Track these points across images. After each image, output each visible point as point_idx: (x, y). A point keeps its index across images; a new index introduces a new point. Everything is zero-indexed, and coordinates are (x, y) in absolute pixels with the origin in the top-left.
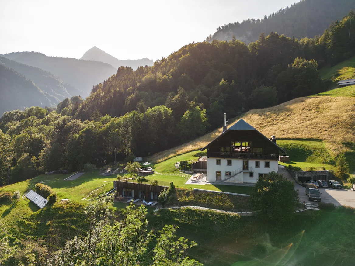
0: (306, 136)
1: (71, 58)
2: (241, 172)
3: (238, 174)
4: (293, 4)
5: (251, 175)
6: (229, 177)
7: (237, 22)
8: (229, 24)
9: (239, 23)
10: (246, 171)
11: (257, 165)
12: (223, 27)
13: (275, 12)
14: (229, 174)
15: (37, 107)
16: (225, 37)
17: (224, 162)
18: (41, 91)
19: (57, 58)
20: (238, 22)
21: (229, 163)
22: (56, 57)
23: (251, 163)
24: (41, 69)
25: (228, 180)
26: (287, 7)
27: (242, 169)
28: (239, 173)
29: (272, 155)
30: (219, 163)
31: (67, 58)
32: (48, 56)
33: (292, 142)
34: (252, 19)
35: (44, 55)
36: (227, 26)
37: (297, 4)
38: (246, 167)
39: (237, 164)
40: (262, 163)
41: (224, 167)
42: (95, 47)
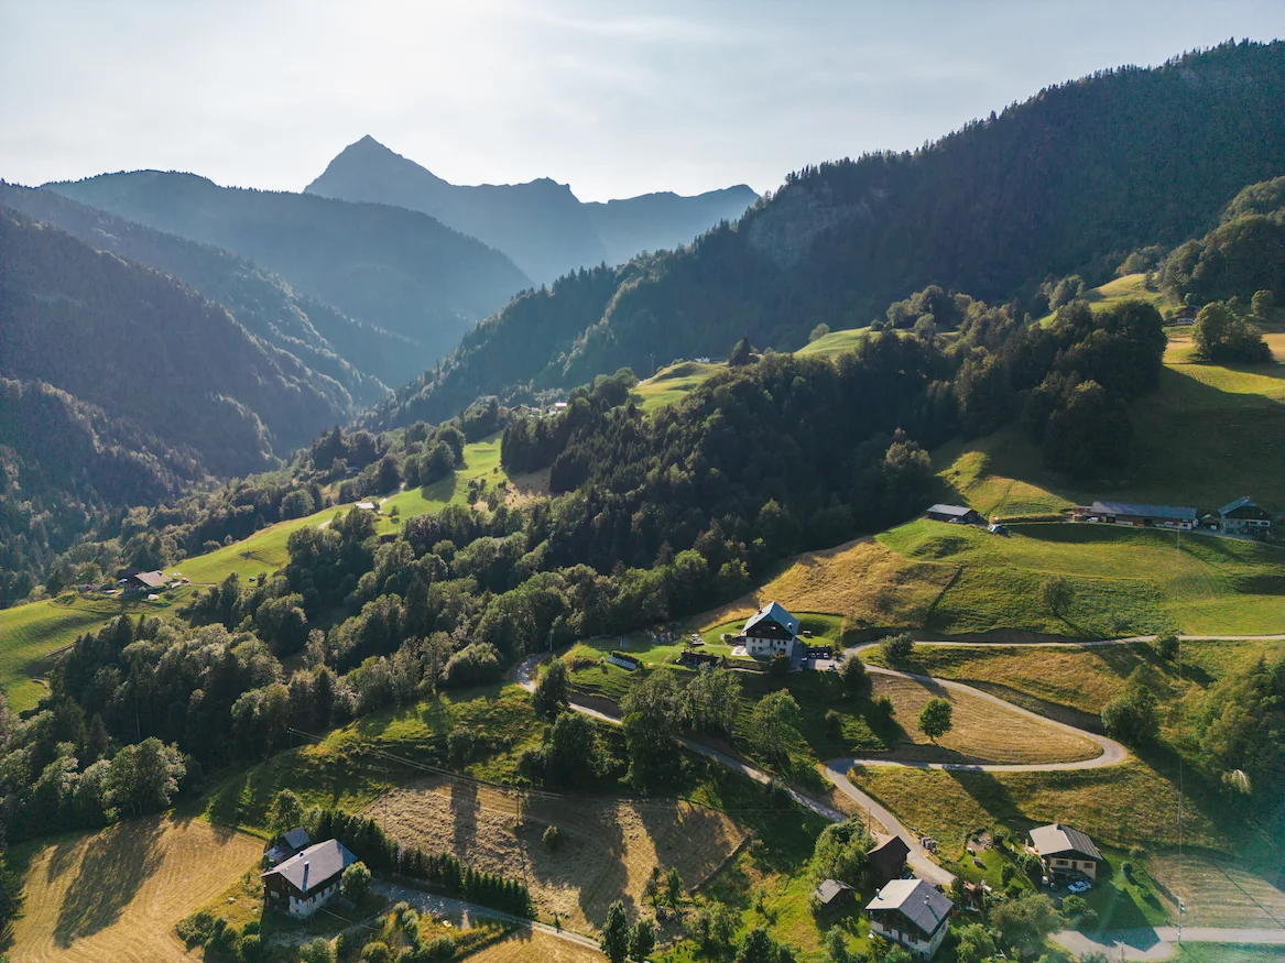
0: (833, 611)
3: (767, 649)
4: (1009, 106)
5: (775, 650)
6: (761, 651)
7: (843, 158)
8: (822, 165)
9: (851, 160)
10: (771, 647)
12: (805, 172)
13: (958, 128)
14: (760, 648)
16: (810, 205)
17: (757, 640)
18: (253, 339)
20: (847, 159)
22: (250, 189)
23: (775, 642)
25: (759, 653)
26: (993, 114)
27: (769, 646)
32: (224, 185)
33: (819, 616)
34: (889, 152)
35: (207, 183)
36: (814, 170)
37: (1021, 106)
38: (771, 644)
39: (766, 642)
40: (782, 642)
41: (757, 643)
42: (368, 140)
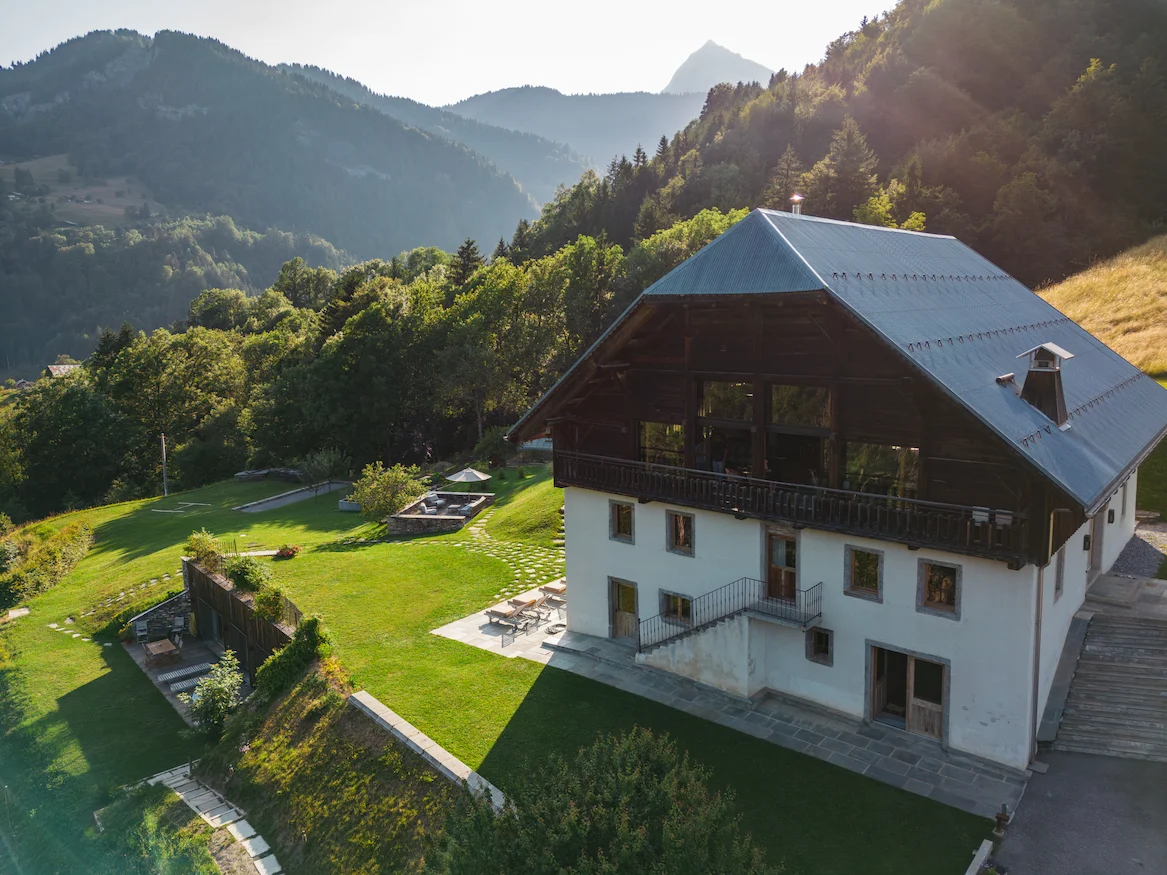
1: (633, 91)
2: (731, 616)
3: (718, 627)
5: (820, 645)
6: (680, 630)
10: (780, 606)
11: (864, 578)
14: (676, 607)
15: (430, 248)
17: (650, 520)
19: (591, 98)
21: (681, 540)
22: (590, 94)
24: (543, 139)
25: (655, 652)
27: (754, 592)
28: (722, 619)
29: (980, 516)
30: (622, 526)
31: (620, 95)
32: (568, 94)
35: (556, 92)
38: (780, 581)
40: (901, 569)
41: (651, 558)
42: (710, 46)
